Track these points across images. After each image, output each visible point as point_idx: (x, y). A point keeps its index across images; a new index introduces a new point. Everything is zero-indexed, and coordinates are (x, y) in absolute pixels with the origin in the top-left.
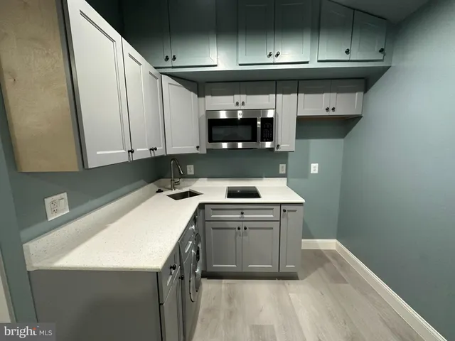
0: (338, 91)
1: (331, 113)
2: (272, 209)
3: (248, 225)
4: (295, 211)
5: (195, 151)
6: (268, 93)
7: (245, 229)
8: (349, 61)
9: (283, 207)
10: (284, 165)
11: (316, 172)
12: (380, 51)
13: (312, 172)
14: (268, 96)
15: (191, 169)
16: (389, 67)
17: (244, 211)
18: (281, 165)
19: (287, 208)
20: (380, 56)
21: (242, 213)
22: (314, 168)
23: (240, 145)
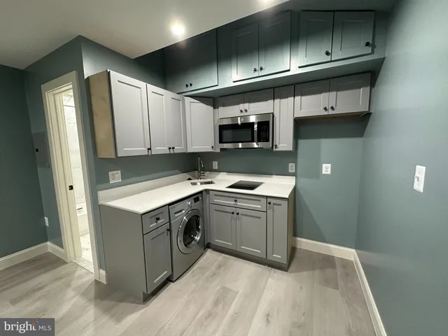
0: (338, 89)
1: (331, 112)
2: (260, 201)
3: (240, 211)
4: (280, 205)
5: (211, 150)
6: (266, 100)
7: (238, 214)
8: (331, 61)
9: (269, 200)
10: (294, 164)
11: (329, 173)
12: (366, 45)
13: (324, 172)
14: (266, 102)
15: (215, 165)
16: (384, 58)
17: (238, 200)
18: (290, 164)
19: (273, 201)
20: (369, 50)
21: (236, 201)
22: (326, 169)
23: (240, 145)
